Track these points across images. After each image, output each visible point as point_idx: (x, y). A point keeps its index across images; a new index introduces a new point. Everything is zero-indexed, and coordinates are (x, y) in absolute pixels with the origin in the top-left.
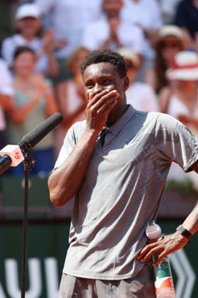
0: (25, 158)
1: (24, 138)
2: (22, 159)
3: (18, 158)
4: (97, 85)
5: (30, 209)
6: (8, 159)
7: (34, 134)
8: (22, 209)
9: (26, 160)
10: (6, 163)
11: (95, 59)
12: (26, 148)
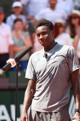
0: (17, 64)
1: (16, 56)
2: (16, 64)
3: (14, 64)
4: (41, 35)
5: (19, 84)
6: (10, 64)
7: (20, 54)
8: (15, 84)
9: (17, 65)
10: (9, 66)
11: (39, 25)
12: (17, 60)
